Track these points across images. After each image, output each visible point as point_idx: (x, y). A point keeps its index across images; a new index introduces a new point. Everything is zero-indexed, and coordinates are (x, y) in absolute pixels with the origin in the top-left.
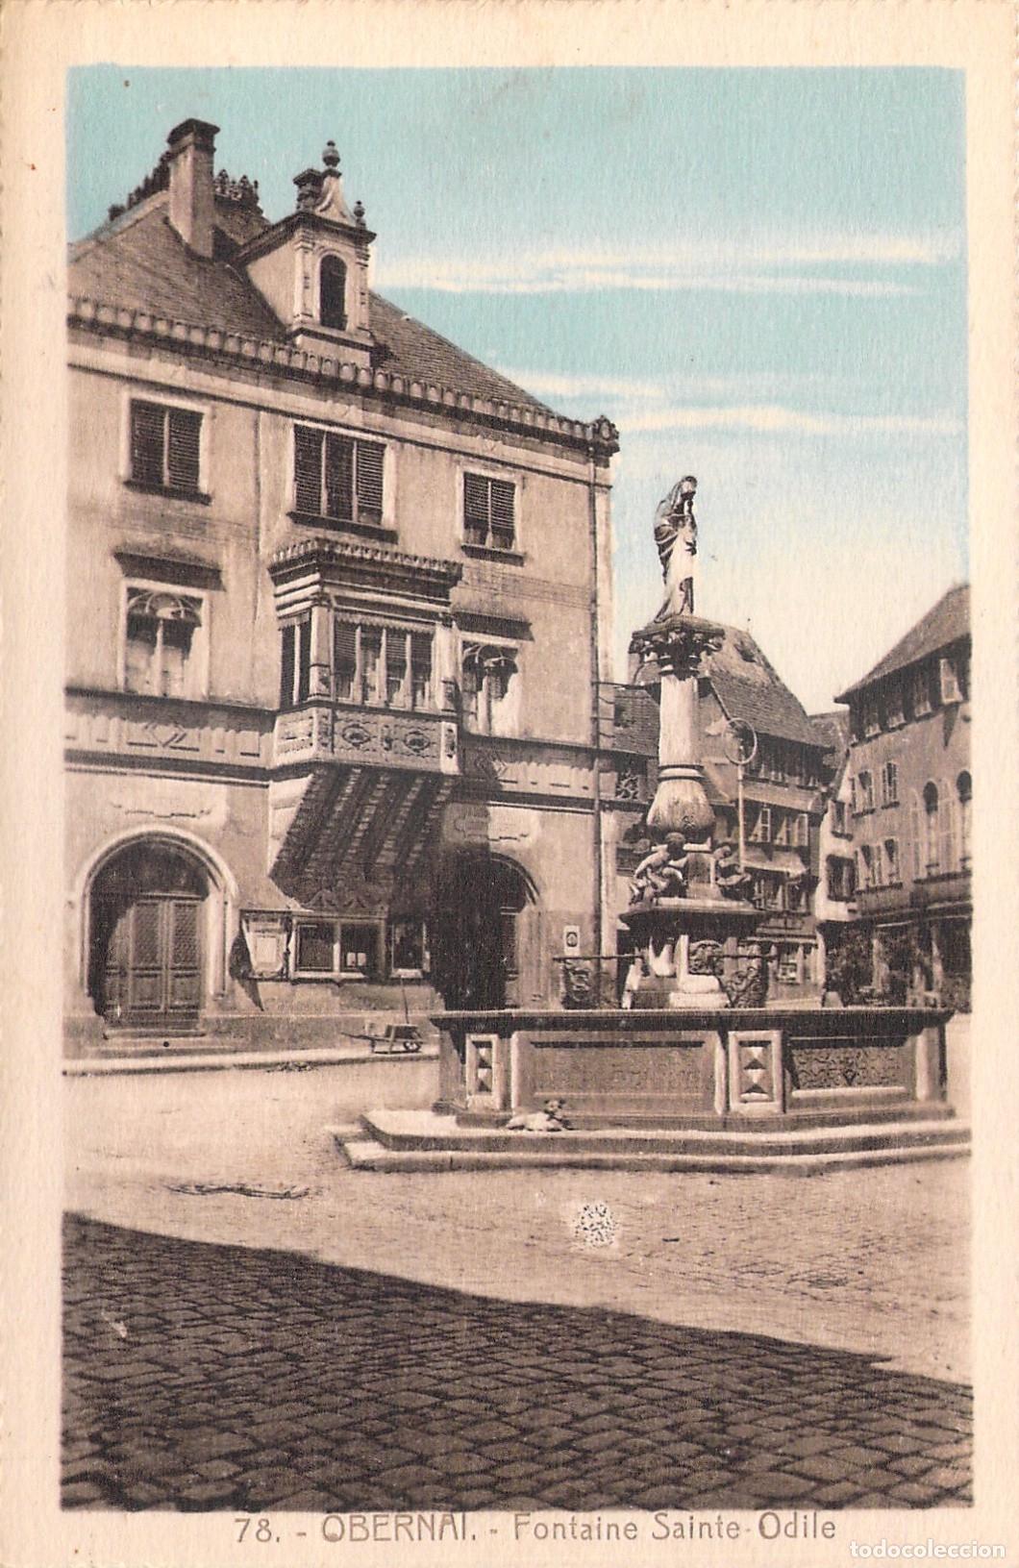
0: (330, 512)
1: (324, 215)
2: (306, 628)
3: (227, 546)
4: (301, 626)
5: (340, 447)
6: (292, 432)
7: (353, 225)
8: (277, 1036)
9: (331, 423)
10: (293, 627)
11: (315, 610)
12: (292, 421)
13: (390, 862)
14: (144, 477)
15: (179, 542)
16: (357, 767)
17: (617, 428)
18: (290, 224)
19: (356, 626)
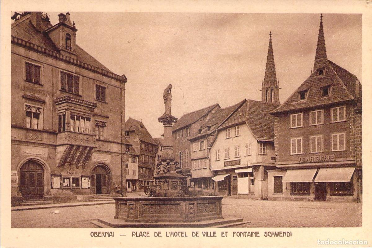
0: (68, 90)
1: (66, 24)
2: (64, 116)
3: (47, 97)
4: (63, 115)
5: (70, 76)
6: (60, 72)
7: (73, 27)
8: (59, 200)
9: (68, 71)
10: (61, 115)
11: (66, 112)
12: (60, 70)
13: (82, 165)
14: (28, 80)
15: (36, 95)
16: (75, 145)
17: (127, 77)
18: (59, 25)
19: (75, 116)
